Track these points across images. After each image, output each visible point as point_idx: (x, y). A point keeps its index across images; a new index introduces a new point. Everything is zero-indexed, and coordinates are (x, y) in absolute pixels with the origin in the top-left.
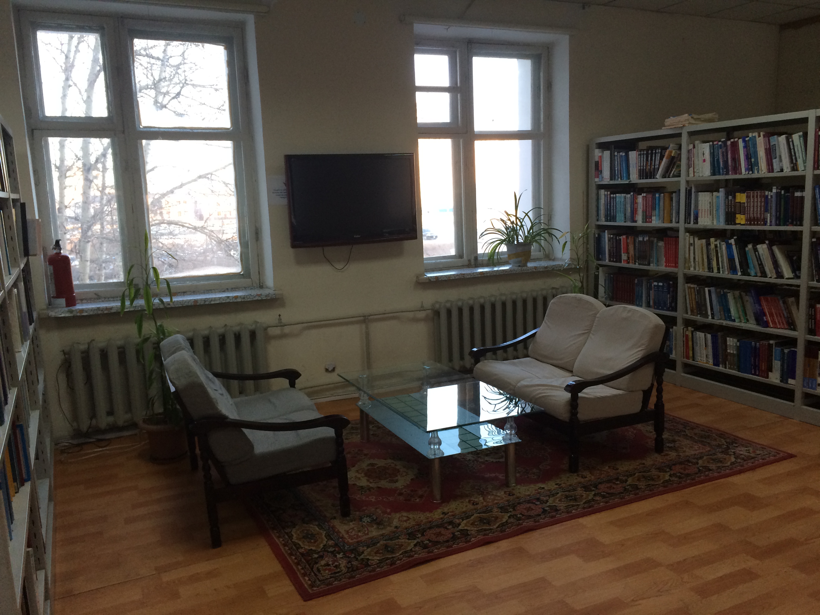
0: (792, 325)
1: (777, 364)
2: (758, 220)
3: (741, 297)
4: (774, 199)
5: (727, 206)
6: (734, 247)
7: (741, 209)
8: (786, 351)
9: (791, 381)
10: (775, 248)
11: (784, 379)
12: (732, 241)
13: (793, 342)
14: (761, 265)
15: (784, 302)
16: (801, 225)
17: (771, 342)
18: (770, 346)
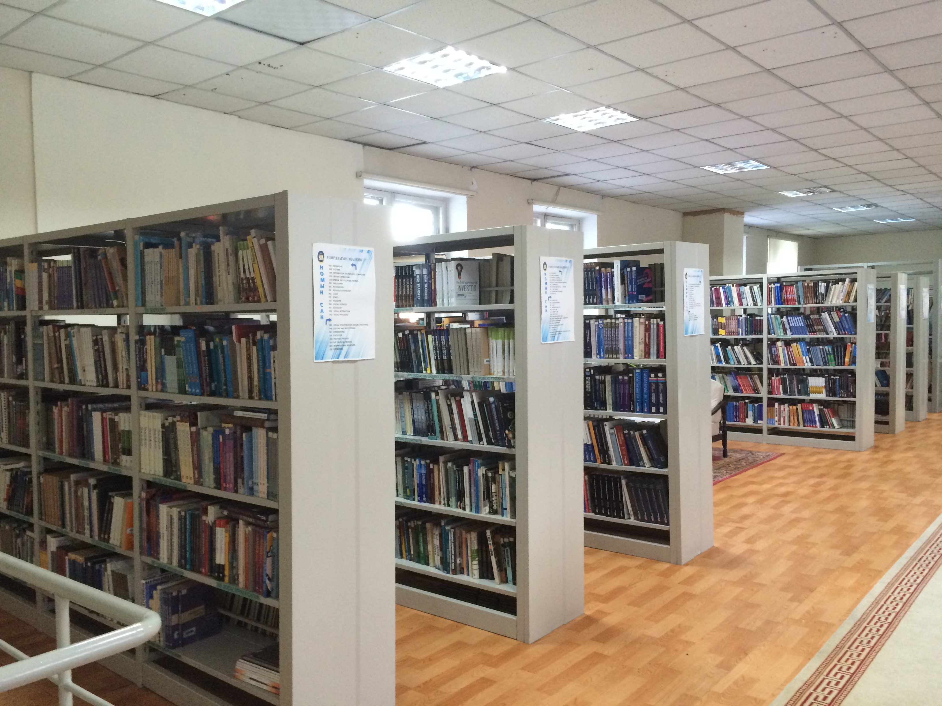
0: (756, 390)
1: (750, 413)
2: (734, 332)
3: (723, 378)
4: (744, 321)
5: (713, 324)
6: (719, 348)
7: (723, 327)
8: (756, 405)
9: (759, 422)
10: (745, 348)
11: (755, 421)
12: (718, 345)
13: (759, 400)
14: (737, 358)
15: (751, 378)
16: (761, 334)
17: (747, 401)
18: (746, 403)
